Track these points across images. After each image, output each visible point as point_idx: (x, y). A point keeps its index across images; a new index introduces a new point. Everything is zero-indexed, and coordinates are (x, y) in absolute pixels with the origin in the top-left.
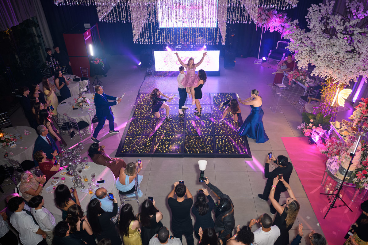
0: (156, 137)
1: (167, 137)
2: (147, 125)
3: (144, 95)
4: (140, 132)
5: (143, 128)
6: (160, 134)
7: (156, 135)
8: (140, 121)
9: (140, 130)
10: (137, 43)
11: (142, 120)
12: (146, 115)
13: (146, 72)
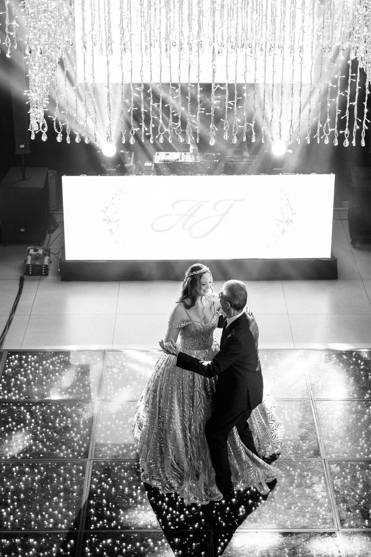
0: (85, 545)
1: (134, 545)
2: (42, 489)
3: (20, 360)
4: (13, 523)
5: (25, 501)
6: (103, 527)
7: (87, 536)
8: (9, 471)
9: (13, 512)
10: (44, 138)
11: (20, 465)
12: (37, 447)
13: (22, 262)
